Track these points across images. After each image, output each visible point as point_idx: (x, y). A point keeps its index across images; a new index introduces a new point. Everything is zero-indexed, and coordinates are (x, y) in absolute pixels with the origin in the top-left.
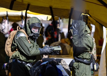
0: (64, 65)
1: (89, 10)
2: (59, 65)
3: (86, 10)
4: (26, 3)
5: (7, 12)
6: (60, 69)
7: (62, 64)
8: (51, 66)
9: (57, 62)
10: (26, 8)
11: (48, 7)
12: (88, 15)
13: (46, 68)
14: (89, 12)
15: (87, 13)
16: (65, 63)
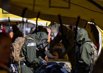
0: (67, 68)
1: (94, 19)
2: (62, 68)
3: (91, 19)
4: (37, 11)
5: (9, 18)
6: (64, 72)
7: (65, 67)
8: (56, 69)
9: (61, 66)
10: (37, 16)
11: (57, 15)
12: (93, 24)
13: (51, 71)
14: (94, 20)
15: (92, 22)
16: (68, 67)
